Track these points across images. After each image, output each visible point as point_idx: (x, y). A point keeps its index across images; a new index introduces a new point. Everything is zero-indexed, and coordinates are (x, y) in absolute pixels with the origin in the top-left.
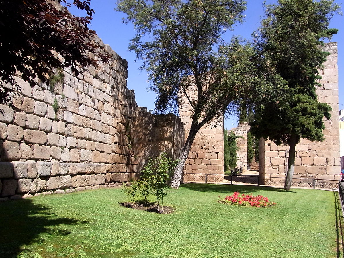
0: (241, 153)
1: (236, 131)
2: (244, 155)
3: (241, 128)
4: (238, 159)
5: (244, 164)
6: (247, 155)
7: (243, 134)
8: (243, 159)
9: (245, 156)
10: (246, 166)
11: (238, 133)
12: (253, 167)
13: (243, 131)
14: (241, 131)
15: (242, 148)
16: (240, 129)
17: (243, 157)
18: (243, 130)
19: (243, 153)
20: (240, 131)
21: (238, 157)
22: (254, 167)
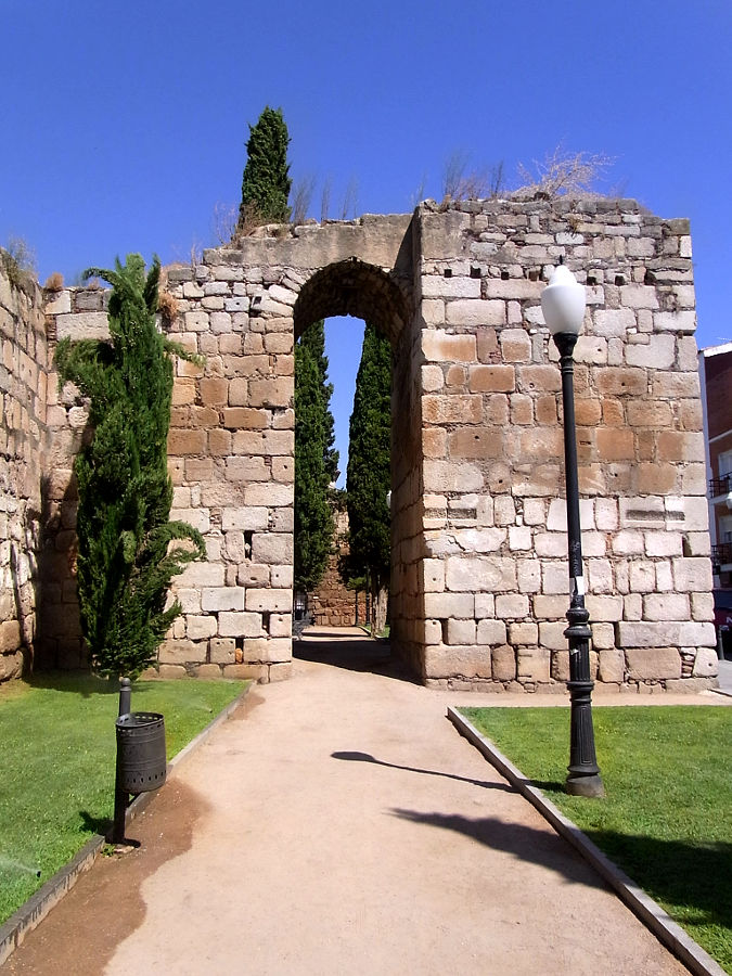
0: (229, 495)
1: (191, 289)
2: (256, 519)
3: (238, 259)
4: (188, 545)
5: (263, 599)
6: (286, 519)
7: (254, 313)
8: (248, 555)
9: (269, 528)
10: (282, 625)
11: (211, 302)
12: (322, 610)
13: (251, 288)
14: (239, 288)
15: (243, 442)
16: (226, 272)
17: (248, 535)
18: (254, 274)
19: (254, 493)
20: (223, 287)
21: (185, 531)
22: (327, 609)
